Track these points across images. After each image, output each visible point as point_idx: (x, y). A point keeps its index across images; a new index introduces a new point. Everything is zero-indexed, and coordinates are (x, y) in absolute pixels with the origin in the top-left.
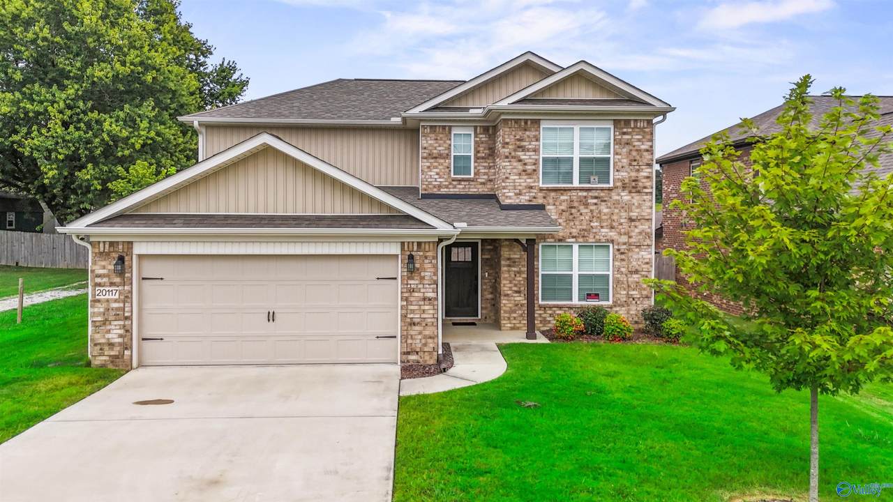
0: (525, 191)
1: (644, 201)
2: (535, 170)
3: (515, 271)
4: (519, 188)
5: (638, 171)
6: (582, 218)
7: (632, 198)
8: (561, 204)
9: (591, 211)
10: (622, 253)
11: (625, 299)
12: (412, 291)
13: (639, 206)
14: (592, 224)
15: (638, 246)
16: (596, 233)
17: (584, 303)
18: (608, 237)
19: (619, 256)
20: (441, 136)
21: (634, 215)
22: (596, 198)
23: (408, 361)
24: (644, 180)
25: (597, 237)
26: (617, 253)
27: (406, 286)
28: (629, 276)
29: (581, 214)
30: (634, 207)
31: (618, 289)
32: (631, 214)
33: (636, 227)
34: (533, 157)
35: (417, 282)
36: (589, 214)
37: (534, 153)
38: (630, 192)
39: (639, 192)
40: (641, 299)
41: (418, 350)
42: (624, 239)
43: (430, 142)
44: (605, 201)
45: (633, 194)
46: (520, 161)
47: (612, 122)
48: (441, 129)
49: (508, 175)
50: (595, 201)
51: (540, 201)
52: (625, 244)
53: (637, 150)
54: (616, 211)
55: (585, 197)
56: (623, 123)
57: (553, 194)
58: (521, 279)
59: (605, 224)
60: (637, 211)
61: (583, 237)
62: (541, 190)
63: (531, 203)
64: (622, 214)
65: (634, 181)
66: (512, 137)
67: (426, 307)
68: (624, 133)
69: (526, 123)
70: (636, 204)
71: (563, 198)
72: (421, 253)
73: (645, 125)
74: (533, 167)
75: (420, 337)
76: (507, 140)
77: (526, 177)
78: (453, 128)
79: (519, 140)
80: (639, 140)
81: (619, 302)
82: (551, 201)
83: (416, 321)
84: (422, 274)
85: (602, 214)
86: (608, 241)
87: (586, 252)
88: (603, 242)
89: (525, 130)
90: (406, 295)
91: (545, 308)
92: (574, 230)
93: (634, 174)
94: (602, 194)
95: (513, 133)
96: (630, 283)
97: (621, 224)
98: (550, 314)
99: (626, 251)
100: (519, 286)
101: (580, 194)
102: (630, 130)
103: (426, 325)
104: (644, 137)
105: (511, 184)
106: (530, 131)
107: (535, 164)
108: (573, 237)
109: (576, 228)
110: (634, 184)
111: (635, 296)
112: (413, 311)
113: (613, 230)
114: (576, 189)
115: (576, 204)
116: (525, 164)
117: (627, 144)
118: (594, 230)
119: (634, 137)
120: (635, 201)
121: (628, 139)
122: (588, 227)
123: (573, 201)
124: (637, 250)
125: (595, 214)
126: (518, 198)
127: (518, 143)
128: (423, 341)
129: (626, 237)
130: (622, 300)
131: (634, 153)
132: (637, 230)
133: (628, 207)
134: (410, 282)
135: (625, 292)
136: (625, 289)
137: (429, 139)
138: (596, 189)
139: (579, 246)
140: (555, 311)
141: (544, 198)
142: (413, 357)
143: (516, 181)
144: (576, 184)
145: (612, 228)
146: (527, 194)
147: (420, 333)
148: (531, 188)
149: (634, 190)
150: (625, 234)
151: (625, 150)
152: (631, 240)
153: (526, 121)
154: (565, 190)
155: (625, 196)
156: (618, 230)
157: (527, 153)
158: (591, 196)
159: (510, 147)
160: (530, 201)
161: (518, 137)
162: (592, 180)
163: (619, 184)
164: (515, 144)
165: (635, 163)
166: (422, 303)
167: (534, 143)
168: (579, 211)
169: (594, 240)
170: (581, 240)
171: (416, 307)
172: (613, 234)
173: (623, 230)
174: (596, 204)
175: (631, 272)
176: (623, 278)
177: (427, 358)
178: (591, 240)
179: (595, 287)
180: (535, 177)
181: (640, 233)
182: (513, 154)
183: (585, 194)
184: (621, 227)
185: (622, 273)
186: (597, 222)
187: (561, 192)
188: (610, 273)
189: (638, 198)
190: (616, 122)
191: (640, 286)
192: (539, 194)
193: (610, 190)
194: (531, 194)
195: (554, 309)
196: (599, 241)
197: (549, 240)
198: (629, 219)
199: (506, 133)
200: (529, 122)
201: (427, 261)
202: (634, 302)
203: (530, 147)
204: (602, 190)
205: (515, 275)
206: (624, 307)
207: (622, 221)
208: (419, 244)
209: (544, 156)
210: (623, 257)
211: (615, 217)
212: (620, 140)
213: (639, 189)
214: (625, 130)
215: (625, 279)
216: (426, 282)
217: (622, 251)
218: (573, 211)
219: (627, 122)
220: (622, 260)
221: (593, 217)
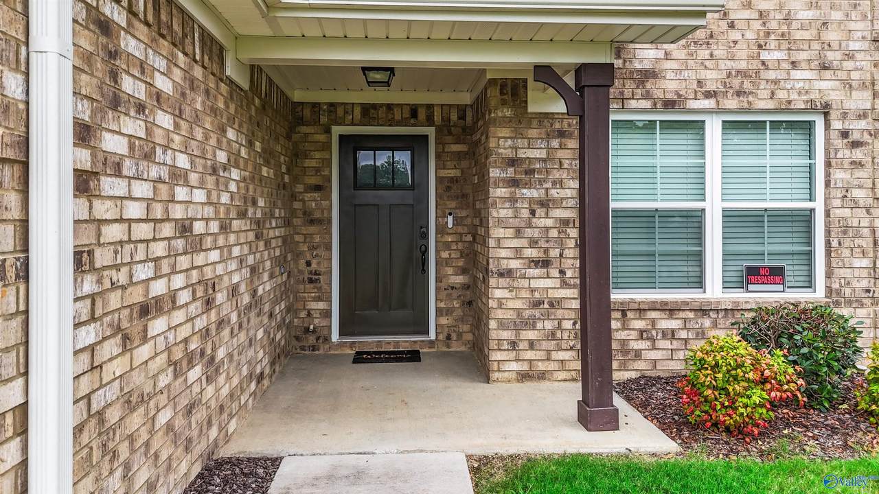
3: (531, 200)
6: (735, 35)
10: (856, 144)
11: (864, 284)
14: (765, 55)
16: (776, 82)
17: (738, 296)
18: (814, 95)
19: (845, 153)
25: (781, 95)
26: (838, 143)
29: (732, 26)
36: (757, 25)
52: (862, 116)
54: (837, 15)
58: (550, 222)
59: (803, 56)
61: (739, 93)
64: (852, 26)
81: (848, 292)
85: (795, 25)
86: (812, 108)
88: (799, 111)
91: (624, 313)
92: (710, 75)
97: (850, 56)
98: (641, 332)
99: (866, 137)
100: (543, 244)
108: (708, 95)
109: (717, 68)
113: (828, 74)
118: (772, 75)
122: (755, 64)
125: (773, 25)
129: (867, 94)
130: (855, 284)
135: (865, 262)
136: (864, 254)
139: (725, 123)
140: (653, 322)
145: (824, 67)
150: (863, 85)
156: (842, 75)
169: (771, 105)
170: (731, 103)
172: (827, 88)
173: (855, 75)
176: (859, 220)
178: (761, 105)
179: (773, 247)
184: (849, 65)
185: (855, 205)
186: (779, 48)
188: (819, 205)
195: (653, 315)
197: (633, 104)
198: (874, 41)
205: (533, 212)
206: (862, 306)
207: (854, 46)
210: (858, 154)
211: (832, 35)
215: (865, 223)
217: (856, 136)
220: (853, 163)
221: (768, 34)
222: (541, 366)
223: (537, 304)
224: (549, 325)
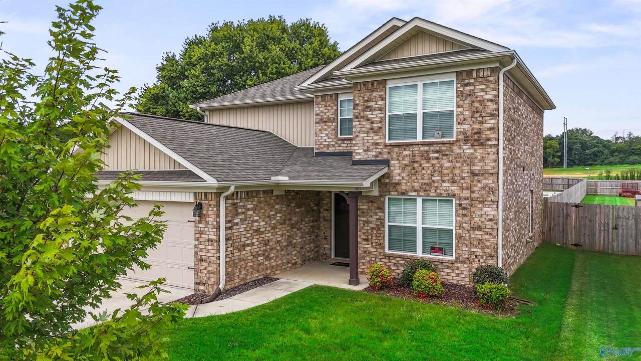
0: (371, 148)
1: (488, 154)
2: (380, 128)
3: (363, 221)
4: (368, 144)
5: (481, 123)
6: (424, 172)
7: (475, 151)
8: (403, 159)
9: (433, 165)
10: (464, 209)
11: (466, 256)
12: (201, 233)
13: (482, 160)
14: (434, 178)
15: (481, 202)
16: (437, 187)
17: (427, 256)
18: (450, 192)
19: (462, 212)
20: (329, 103)
21: (476, 168)
22: (437, 152)
23: (199, 291)
24: (488, 132)
25: (439, 191)
26: (458, 208)
27: (197, 229)
28: (472, 232)
29: (423, 169)
30: (476, 161)
31: (460, 245)
32: (474, 168)
33: (479, 181)
34: (379, 115)
35: (204, 226)
36: (431, 168)
37: (379, 112)
38: (473, 145)
39: (482, 145)
40: (485, 257)
41: (205, 282)
42: (466, 193)
43: (321, 109)
44: (446, 155)
45: (476, 147)
46: (368, 120)
47: (455, 74)
48: (329, 98)
49: (357, 134)
50: (436, 155)
51: (385, 156)
52: (467, 199)
53: (480, 101)
54: (458, 165)
55: (427, 151)
56: (464, 74)
57: (396, 150)
58: (368, 228)
59: (446, 178)
60: (481, 164)
61: (425, 191)
62: (386, 146)
63: (377, 159)
64: (464, 168)
65: (476, 133)
66: (361, 98)
67: (210, 247)
68: (466, 85)
69: (373, 85)
70: (479, 157)
71: (405, 153)
72: (207, 202)
73: (489, 73)
74: (379, 125)
75: (205, 271)
76: (357, 102)
77: (372, 135)
78: (339, 96)
79: (368, 101)
80: (482, 90)
81: (461, 258)
82: (395, 156)
83: (204, 258)
84: (207, 219)
85: (444, 168)
86: (449, 195)
88: (446, 197)
89: (372, 91)
90: (198, 236)
91: (389, 257)
92: (416, 184)
93: (476, 126)
94: (444, 148)
95: (362, 95)
96: (472, 240)
97: (463, 178)
98: (394, 264)
99: (468, 206)
100: (366, 234)
101: (422, 149)
102: (472, 81)
103: (210, 262)
104: (487, 87)
105: (361, 142)
106: (376, 91)
107: (381, 122)
108: (415, 191)
109: (418, 182)
110: (476, 136)
111: (478, 254)
112: (201, 250)
113: (455, 185)
114: (417, 144)
115: (418, 159)
116: (372, 123)
117: (470, 95)
118: (436, 185)
119: (477, 87)
120: (478, 155)
121: (470, 91)
122: (430, 181)
123: (415, 156)
124: (480, 206)
125: (436, 168)
126: (366, 154)
127: (366, 104)
128: (208, 275)
129: (468, 192)
130: (463, 256)
131: (477, 104)
132: (480, 185)
133: (470, 160)
134: (200, 225)
135: (467, 249)
136: (467, 246)
137: (320, 106)
138: (437, 143)
139: (422, 199)
140: (398, 261)
141: (389, 153)
142: (202, 288)
143: (365, 138)
144: (419, 138)
145: (454, 182)
146: (374, 150)
147: (206, 268)
148: (377, 144)
149: (476, 143)
150: (467, 189)
151: (467, 102)
152: (474, 195)
153: (373, 83)
154: (412, 145)
155: (468, 150)
156: (460, 185)
157: (374, 113)
158: (433, 151)
159: (360, 108)
160: (376, 156)
161: (366, 98)
162: (436, 134)
163: (461, 137)
164: (364, 105)
165: (478, 115)
166: (207, 243)
168: (421, 165)
169: (435, 195)
170: (422, 194)
171: (203, 247)
172: (454, 189)
173: (465, 185)
174: (437, 158)
175: (474, 229)
176: (465, 234)
177: (210, 289)
178: (432, 194)
179: (439, 241)
180: (381, 134)
181: (484, 188)
182: (362, 114)
183: (426, 148)
184: (462, 181)
185: (464, 229)
186: (438, 176)
187: (404, 147)
188: (453, 228)
189: (481, 151)
190: (458, 74)
191: (484, 244)
192: (384, 150)
193: (451, 143)
194: (378, 150)
195: (398, 259)
196: (440, 195)
197: (392, 193)
198: (471, 173)
199: (357, 96)
200: (375, 84)
201: (210, 209)
202: (477, 260)
203: (376, 106)
204: (443, 144)
206: (466, 263)
207: (464, 175)
208: (206, 194)
209: (390, 114)
210: (465, 212)
211: (457, 171)
212: (462, 92)
213: (482, 141)
214: (467, 81)
215: (467, 235)
217: (464, 206)
218: (416, 165)
219: (470, 73)
220: (463, 215)
221: (435, 171)
222: (366, 271)
223: (365, 252)
224: (368, 259)
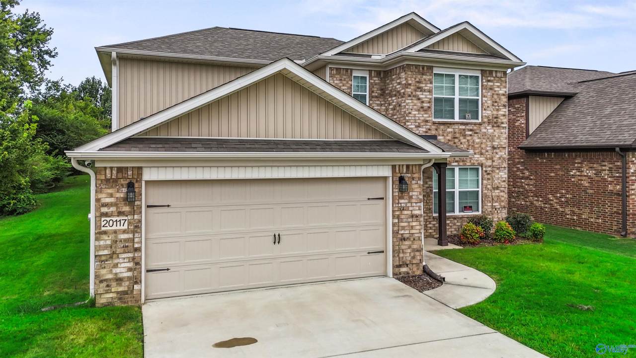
0: (422, 124)
1: (502, 133)
2: (429, 107)
4: (418, 121)
5: (498, 110)
7: (494, 131)
8: (447, 136)
9: (468, 140)
10: (488, 174)
11: (490, 210)
12: (402, 209)
13: (499, 137)
15: (498, 168)
16: (471, 158)
17: (462, 214)
18: (479, 161)
19: (486, 176)
20: (344, 77)
21: (495, 144)
22: (471, 130)
23: (400, 274)
24: (502, 118)
25: (472, 161)
26: (485, 174)
27: (397, 205)
28: (493, 191)
29: (461, 143)
30: (495, 138)
31: (486, 202)
32: (494, 143)
33: (497, 153)
34: (428, 96)
35: (406, 201)
36: (467, 143)
37: (428, 93)
38: (493, 126)
39: (498, 126)
40: (500, 209)
41: (408, 262)
42: (489, 163)
43: (336, 82)
44: (477, 133)
45: (495, 128)
46: (419, 99)
47: (480, 72)
48: (344, 72)
49: (410, 111)
50: (470, 133)
51: (433, 132)
52: (490, 166)
53: (497, 94)
54: (484, 141)
55: (464, 130)
56: (488, 72)
57: (442, 127)
59: (477, 151)
60: (498, 141)
61: (463, 161)
62: (434, 123)
63: (427, 134)
64: (488, 143)
65: (496, 118)
66: (413, 79)
67: (414, 224)
68: (489, 81)
69: (423, 68)
70: (497, 136)
71: (449, 130)
72: (409, 175)
73: (502, 75)
74: (428, 105)
75: (409, 251)
76: (410, 82)
77: (423, 113)
78: (353, 71)
79: (419, 82)
80: (498, 87)
81: (487, 212)
82: (441, 132)
83: (406, 236)
84: (411, 194)
85: (475, 143)
86: (479, 164)
87: (463, 172)
88: (476, 166)
89: (423, 74)
90: (397, 213)
93: (495, 113)
94: (475, 128)
95: (414, 76)
96: (493, 197)
97: (487, 151)
101: (460, 127)
102: (492, 79)
103: (414, 239)
104: (501, 85)
105: (413, 118)
106: (426, 75)
107: (429, 102)
108: (456, 162)
110: (495, 120)
111: (497, 207)
112: (403, 228)
113: (482, 156)
114: (457, 123)
115: (457, 135)
116: (423, 102)
117: (491, 89)
119: (495, 84)
120: (496, 133)
121: (491, 85)
123: (456, 133)
124: (497, 171)
125: (470, 143)
126: (418, 130)
127: (418, 84)
128: (412, 254)
129: (491, 161)
130: (488, 210)
131: (495, 97)
132: (498, 156)
133: (492, 138)
134: (402, 201)
135: (490, 204)
136: (490, 202)
137: (335, 79)
138: (471, 124)
139: (459, 168)
141: (436, 130)
142: (404, 270)
143: (417, 115)
144: (457, 119)
145: (482, 154)
146: (424, 127)
147: (410, 247)
148: (427, 121)
149: (495, 125)
150: (490, 159)
151: (489, 94)
152: (494, 164)
153: (423, 67)
154: (451, 124)
155: (490, 130)
156: (485, 156)
157: (424, 93)
158: (468, 129)
159: (412, 87)
160: (426, 132)
161: (417, 80)
162: (467, 117)
163: (486, 120)
164: (416, 85)
165: (496, 104)
166: (410, 220)
167: (429, 85)
168: (460, 140)
169: (470, 164)
170: (461, 163)
171: (405, 224)
172: (482, 159)
173: (488, 156)
174: (471, 135)
175: (494, 189)
176: (489, 193)
177: (415, 269)
178: (468, 164)
179: (469, 202)
180: (430, 113)
181: (500, 158)
182: (414, 93)
183: (463, 127)
184: (487, 153)
185: (488, 190)
186: (472, 149)
187: (448, 125)
188: (480, 190)
189: (497, 131)
190: (483, 72)
191: (500, 199)
192: (433, 127)
193: (480, 124)
194: (427, 127)
196: (473, 164)
198: (492, 147)
199: (409, 76)
200: (425, 68)
201: (414, 182)
202: (496, 212)
203: (426, 88)
204: (475, 124)
206: (490, 215)
207: (488, 148)
208: (408, 166)
209: (435, 96)
210: (489, 177)
211: (483, 146)
212: (486, 86)
213: (499, 124)
214: (489, 78)
215: (490, 194)
216: (413, 201)
217: (488, 172)
218: (456, 140)
219: (491, 72)
220: (488, 179)
221: (469, 146)
